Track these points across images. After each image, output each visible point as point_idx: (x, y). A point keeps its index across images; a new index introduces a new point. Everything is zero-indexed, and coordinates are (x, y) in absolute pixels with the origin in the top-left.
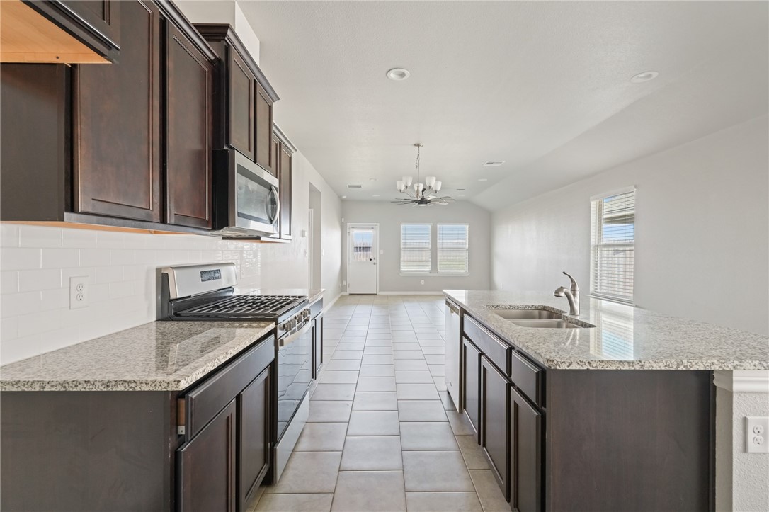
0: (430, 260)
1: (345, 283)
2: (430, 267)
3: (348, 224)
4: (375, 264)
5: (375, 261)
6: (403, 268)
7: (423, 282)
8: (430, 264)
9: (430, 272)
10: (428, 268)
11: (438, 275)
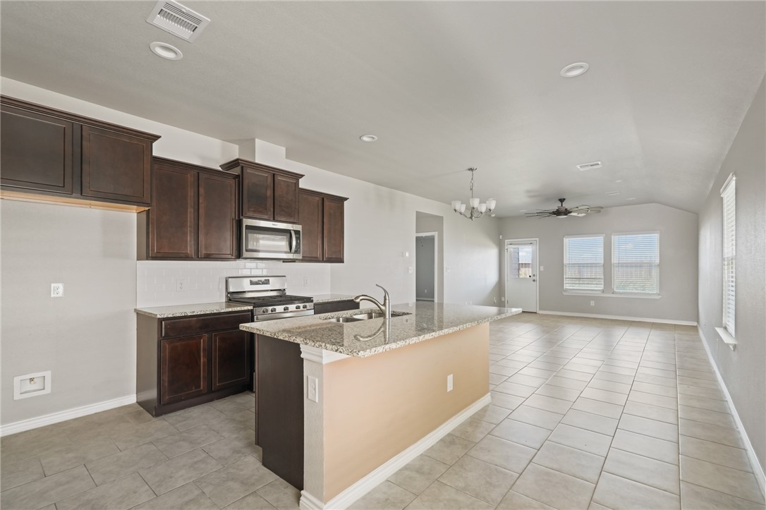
0: (603, 277)
1: (503, 299)
2: (603, 286)
3: (506, 241)
4: (534, 281)
5: (534, 278)
6: (566, 286)
7: (592, 303)
8: (603, 283)
9: (603, 291)
10: (601, 287)
11: (613, 296)
